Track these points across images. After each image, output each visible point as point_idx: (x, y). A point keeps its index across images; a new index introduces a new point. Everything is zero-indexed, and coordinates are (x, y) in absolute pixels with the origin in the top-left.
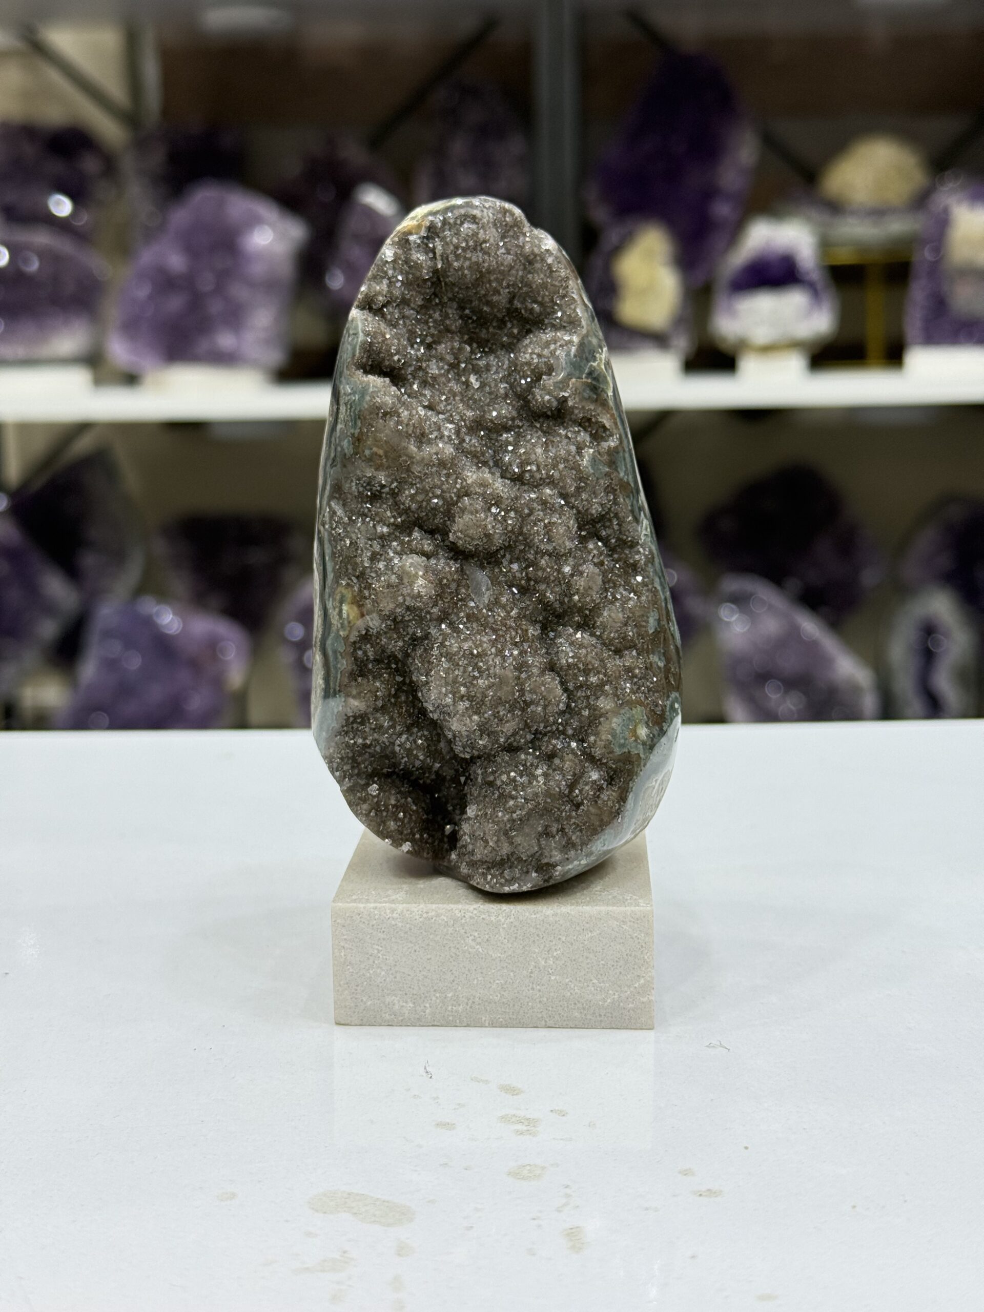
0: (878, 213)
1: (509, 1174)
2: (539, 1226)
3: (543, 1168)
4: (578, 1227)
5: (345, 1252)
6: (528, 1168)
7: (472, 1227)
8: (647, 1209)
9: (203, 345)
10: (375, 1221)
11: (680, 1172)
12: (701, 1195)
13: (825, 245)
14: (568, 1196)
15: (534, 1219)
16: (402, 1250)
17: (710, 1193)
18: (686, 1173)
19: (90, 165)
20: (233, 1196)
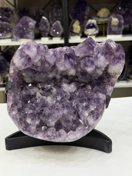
0: (104, 18)
9: (24, 36)
13: (97, 22)
19: (10, 13)
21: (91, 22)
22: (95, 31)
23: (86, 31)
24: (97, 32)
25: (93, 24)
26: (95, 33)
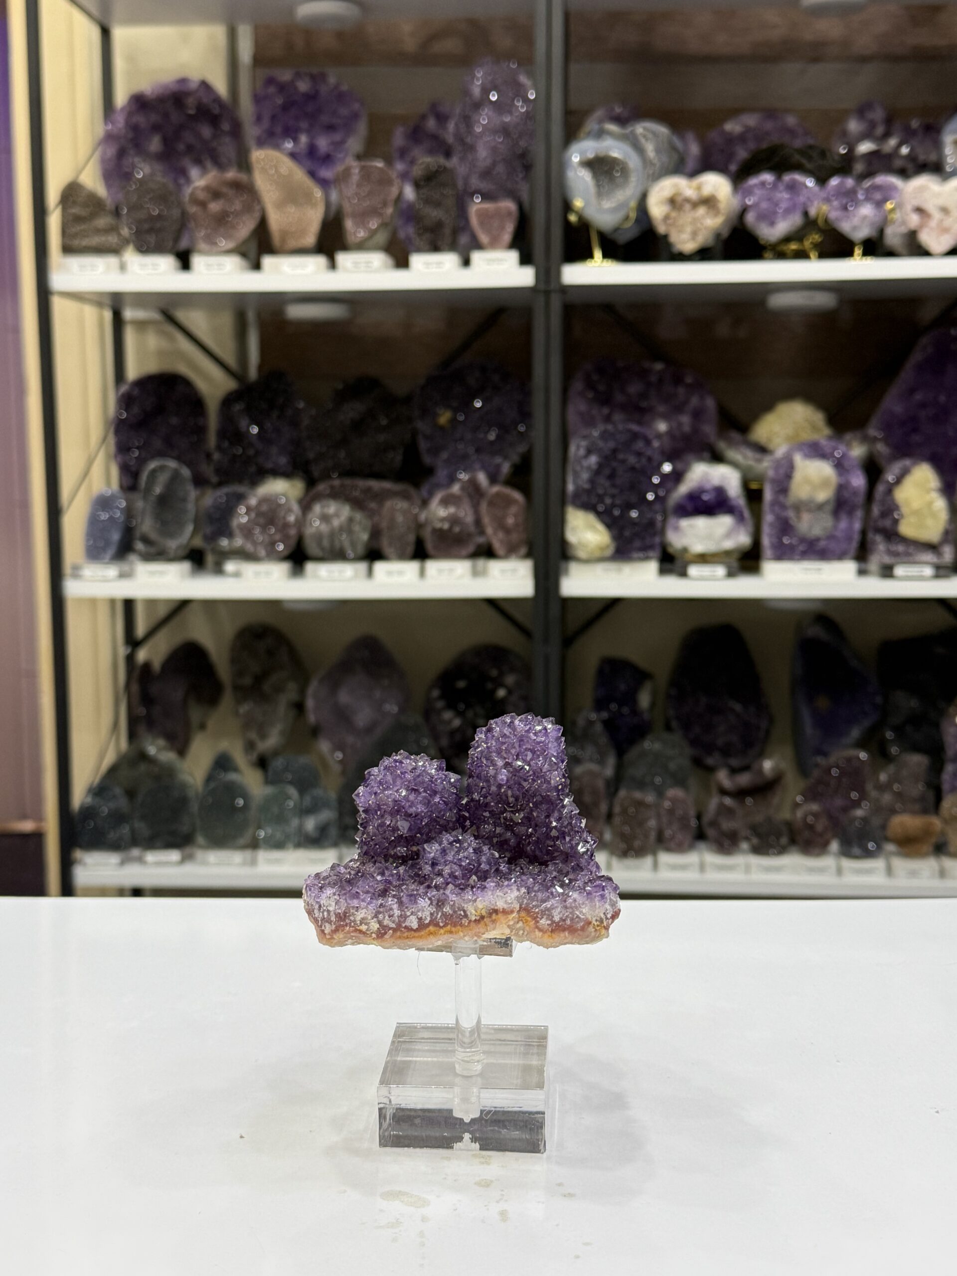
1: (475, 1184)
2: (488, 1209)
3: (492, 1181)
4: (506, 1210)
5: (398, 1219)
6: (484, 1181)
7: (456, 1209)
8: (539, 1202)
10: (411, 1205)
11: (556, 1185)
12: (565, 1196)
14: (503, 1195)
15: (486, 1206)
16: (424, 1219)
17: (569, 1194)
18: (560, 1185)
20: (345, 1191)
21: (706, 475)
22: (728, 535)
23: (677, 529)
24: (743, 539)
25: (720, 491)
26: (729, 544)
